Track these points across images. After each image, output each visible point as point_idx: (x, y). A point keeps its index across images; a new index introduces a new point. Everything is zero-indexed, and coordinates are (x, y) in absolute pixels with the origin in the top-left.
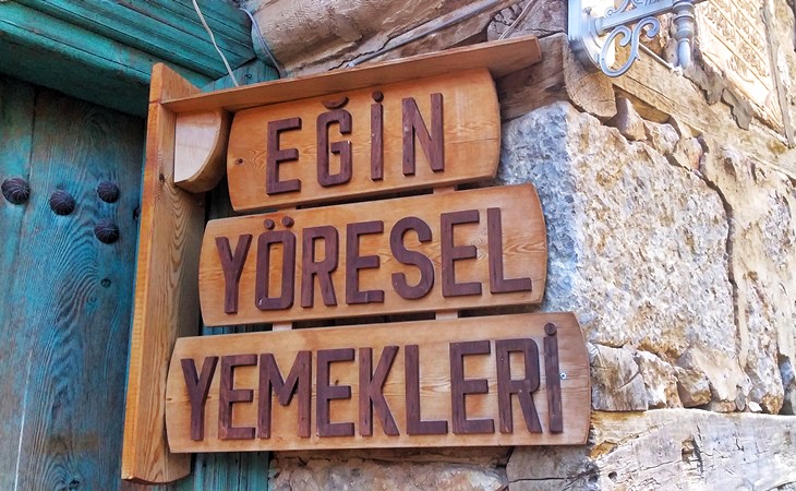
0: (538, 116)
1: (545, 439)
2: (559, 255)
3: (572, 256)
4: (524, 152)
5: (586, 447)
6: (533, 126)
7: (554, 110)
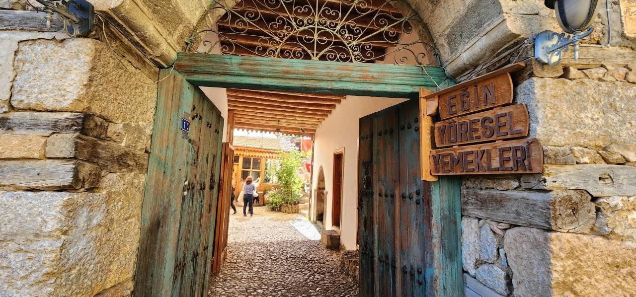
0: (526, 83)
1: (528, 172)
2: (533, 122)
3: (538, 122)
4: (522, 94)
5: (542, 174)
6: (524, 85)
7: (530, 80)
